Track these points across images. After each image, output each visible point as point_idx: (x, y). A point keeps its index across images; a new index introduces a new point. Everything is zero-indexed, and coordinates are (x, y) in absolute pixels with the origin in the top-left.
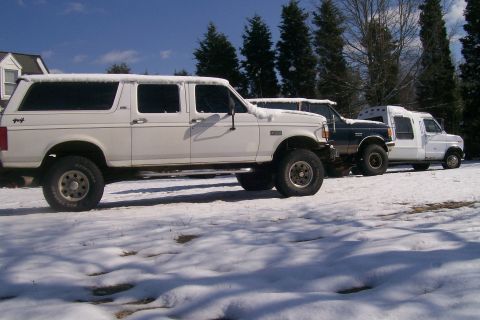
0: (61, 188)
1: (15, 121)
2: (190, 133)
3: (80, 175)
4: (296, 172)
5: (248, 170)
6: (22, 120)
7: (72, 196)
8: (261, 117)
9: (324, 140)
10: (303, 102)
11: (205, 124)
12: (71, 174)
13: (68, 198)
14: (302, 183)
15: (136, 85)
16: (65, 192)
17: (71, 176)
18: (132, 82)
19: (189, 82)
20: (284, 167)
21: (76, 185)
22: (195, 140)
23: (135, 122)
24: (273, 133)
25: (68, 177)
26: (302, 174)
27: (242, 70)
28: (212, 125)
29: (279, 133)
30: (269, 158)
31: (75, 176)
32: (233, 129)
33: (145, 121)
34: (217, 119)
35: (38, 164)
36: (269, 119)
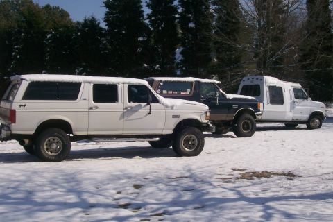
0: (45, 147)
1: (20, 106)
2: (123, 116)
3: (57, 139)
4: (187, 141)
5: (157, 139)
6: (25, 106)
7: (51, 152)
8: (167, 106)
9: (206, 121)
10: (196, 82)
11: (133, 110)
12: (51, 138)
13: (49, 153)
14: (190, 148)
15: (92, 84)
16: (47, 149)
17: (52, 140)
18: (89, 82)
19: (124, 83)
20: (180, 138)
21: (54, 146)
22: (126, 120)
23: (91, 108)
24: (174, 117)
25: (49, 140)
26: (190, 143)
27: (147, 21)
28: (137, 111)
29: (178, 116)
30: (171, 132)
31: (54, 140)
32: (150, 113)
33: (97, 108)
34: (140, 107)
35: (32, 132)
36: (172, 107)
